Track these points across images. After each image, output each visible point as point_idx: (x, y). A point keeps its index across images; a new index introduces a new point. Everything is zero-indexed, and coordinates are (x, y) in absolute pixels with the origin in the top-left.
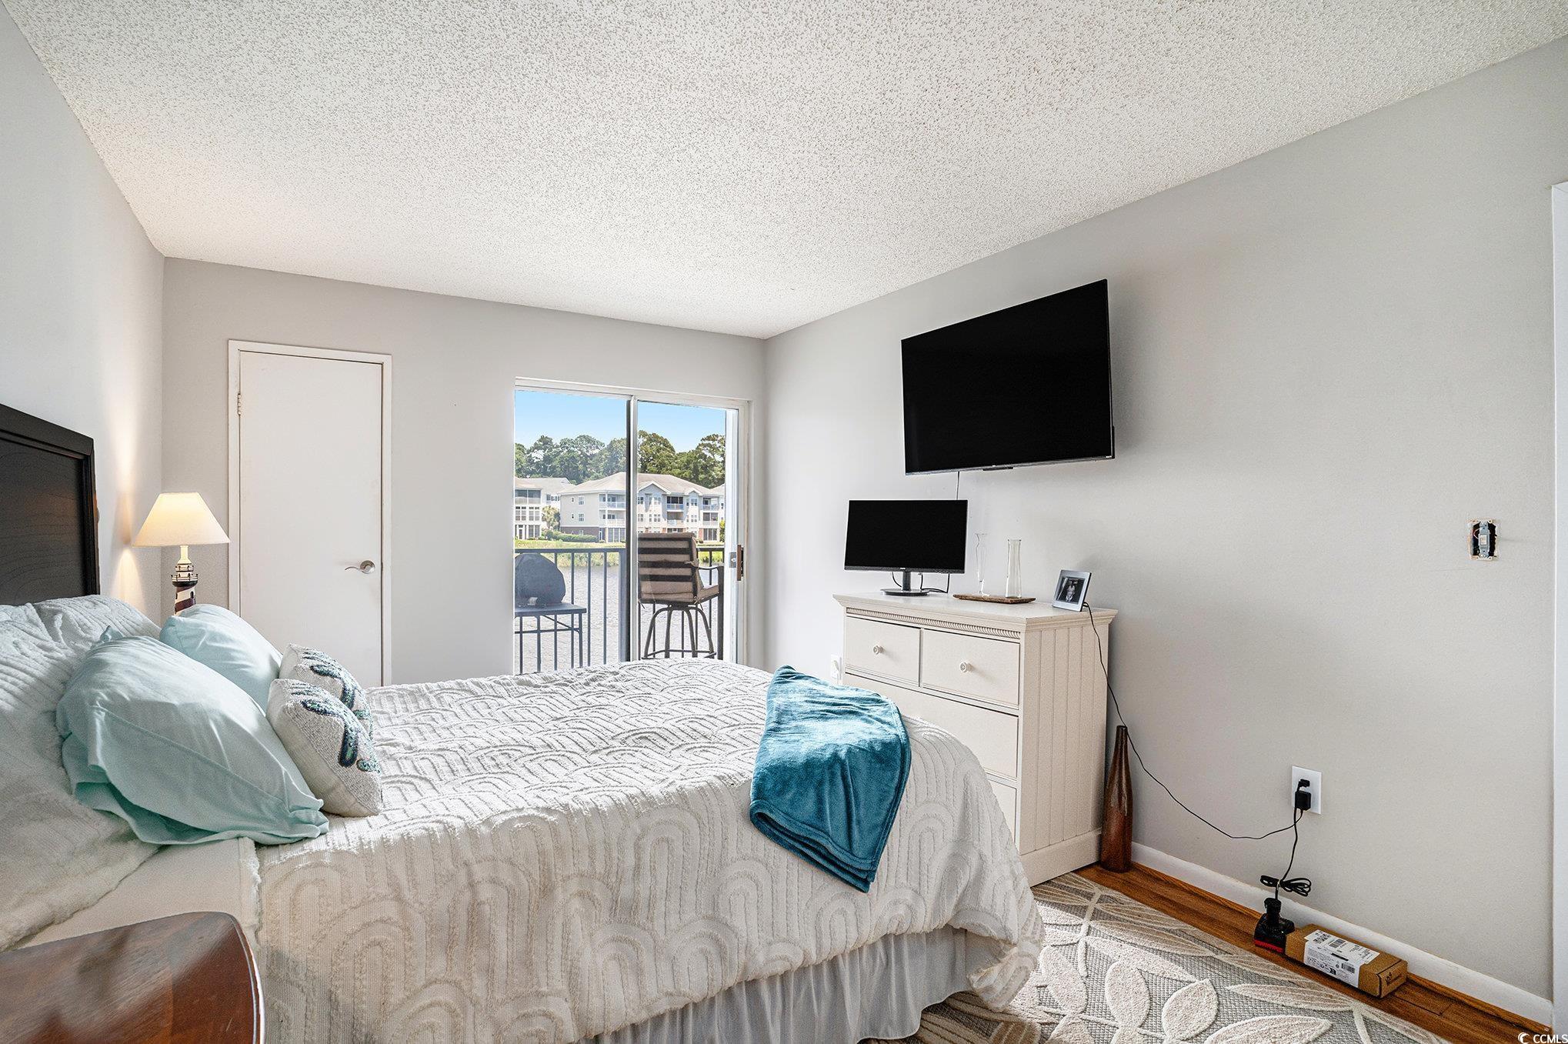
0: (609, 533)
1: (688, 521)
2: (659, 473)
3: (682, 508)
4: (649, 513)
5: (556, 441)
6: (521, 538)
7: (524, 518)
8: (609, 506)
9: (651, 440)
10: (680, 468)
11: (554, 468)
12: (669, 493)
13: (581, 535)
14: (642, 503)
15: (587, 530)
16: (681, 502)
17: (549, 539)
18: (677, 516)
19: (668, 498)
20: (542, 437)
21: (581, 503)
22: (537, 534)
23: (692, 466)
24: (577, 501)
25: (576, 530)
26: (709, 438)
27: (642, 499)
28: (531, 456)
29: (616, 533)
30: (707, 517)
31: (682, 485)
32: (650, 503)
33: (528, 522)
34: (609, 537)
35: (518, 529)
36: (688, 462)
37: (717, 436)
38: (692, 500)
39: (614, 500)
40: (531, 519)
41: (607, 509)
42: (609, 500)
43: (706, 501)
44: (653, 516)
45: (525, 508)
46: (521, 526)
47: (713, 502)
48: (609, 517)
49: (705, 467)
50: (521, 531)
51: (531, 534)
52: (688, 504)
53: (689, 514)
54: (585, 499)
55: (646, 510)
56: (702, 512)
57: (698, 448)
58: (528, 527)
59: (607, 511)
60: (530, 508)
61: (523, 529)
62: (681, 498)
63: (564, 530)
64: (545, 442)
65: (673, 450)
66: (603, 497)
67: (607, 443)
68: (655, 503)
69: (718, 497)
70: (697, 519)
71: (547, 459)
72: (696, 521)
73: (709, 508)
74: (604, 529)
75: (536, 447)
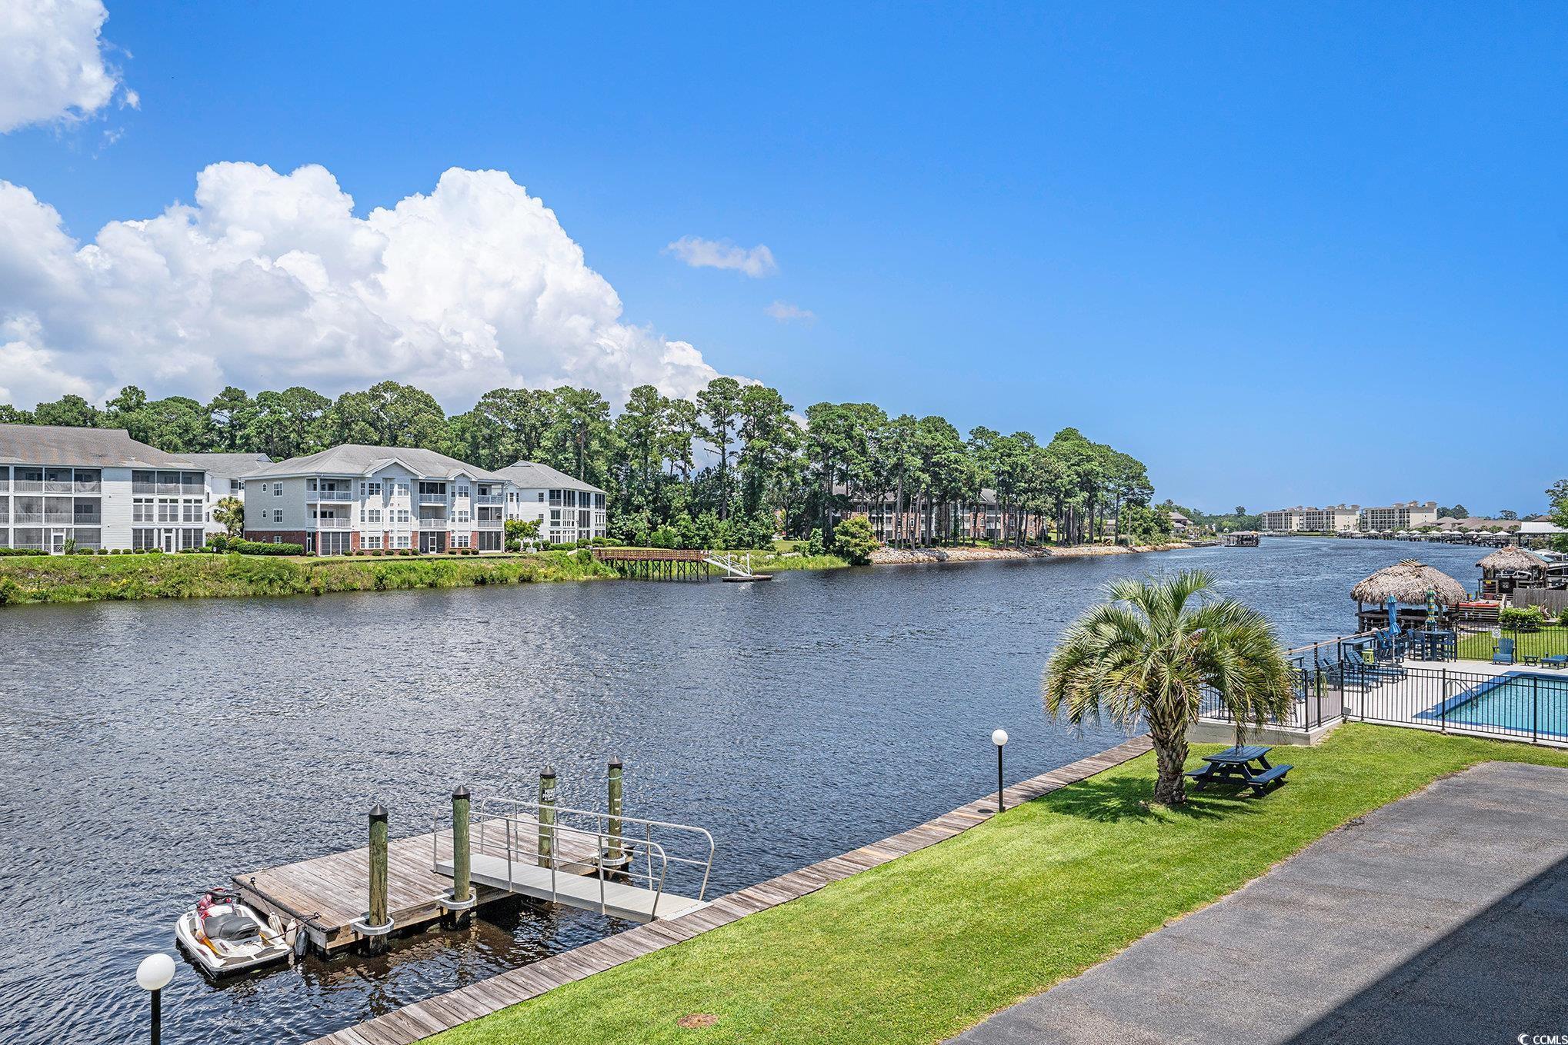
0: (323, 541)
1: (453, 520)
2: (417, 446)
3: (444, 500)
4: (389, 508)
5: (252, 396)
6: (168, 549)
7: (174, 518)
8: (323, 497)
9: (404, 396)
10: (451, 440)
11: (247, 438)
12: (421, 477)
13: (278, 545)
14: (378, 493)
15: (287, 536)
16: (443, 491)
17: (219, 552)
18: (437, 513)
19: (422, 484)
20: (228, 389)
21: (278, 493)
22: (198, 542)
23: (468, 435)
24: (271, 489)
25: (270, 536)
26: (494, 394)
27: (378, 486)
28: (208, 419)
29: (335, 541)
30: (484, 513)
31: (445, 464)
32: (392, 493)
33: (181, 524)
34: (323, 546)
35: (163, 535)
36: (464, 431)
37: (507, 391)
38: (461, 488)
39: (331, 488)
40: (187, 518)
41: (320, 502)
42: (323, 488)
43: (483, 489)
44: (396, 512)
45: (151, 501)
46: (169, 531)
47: (495, 491)
48: (323, 515)
49: (489, 439)
50: (168, 539)
51: (186, 543)
52: (453, 495)
53: (456, 509)
54: (285, 487)
55: (385, 505)
56: (477, 506)
57: (477, 409)
58: (180, 532)
59: (319, 507)
60: (161, 501)
61: (173, 535)
62: (443, 485)
63: (249, 535)
64: (232, 397)
65: (439, 412)
66: (312, 482)
67: (335, 399)
68: (400, 493)
69: (503, 484)
70: (469, 516)
71: (235, 425)
72: (466, 520)
73: (487, 501)
74: (314, 535)
75: (218, 405)
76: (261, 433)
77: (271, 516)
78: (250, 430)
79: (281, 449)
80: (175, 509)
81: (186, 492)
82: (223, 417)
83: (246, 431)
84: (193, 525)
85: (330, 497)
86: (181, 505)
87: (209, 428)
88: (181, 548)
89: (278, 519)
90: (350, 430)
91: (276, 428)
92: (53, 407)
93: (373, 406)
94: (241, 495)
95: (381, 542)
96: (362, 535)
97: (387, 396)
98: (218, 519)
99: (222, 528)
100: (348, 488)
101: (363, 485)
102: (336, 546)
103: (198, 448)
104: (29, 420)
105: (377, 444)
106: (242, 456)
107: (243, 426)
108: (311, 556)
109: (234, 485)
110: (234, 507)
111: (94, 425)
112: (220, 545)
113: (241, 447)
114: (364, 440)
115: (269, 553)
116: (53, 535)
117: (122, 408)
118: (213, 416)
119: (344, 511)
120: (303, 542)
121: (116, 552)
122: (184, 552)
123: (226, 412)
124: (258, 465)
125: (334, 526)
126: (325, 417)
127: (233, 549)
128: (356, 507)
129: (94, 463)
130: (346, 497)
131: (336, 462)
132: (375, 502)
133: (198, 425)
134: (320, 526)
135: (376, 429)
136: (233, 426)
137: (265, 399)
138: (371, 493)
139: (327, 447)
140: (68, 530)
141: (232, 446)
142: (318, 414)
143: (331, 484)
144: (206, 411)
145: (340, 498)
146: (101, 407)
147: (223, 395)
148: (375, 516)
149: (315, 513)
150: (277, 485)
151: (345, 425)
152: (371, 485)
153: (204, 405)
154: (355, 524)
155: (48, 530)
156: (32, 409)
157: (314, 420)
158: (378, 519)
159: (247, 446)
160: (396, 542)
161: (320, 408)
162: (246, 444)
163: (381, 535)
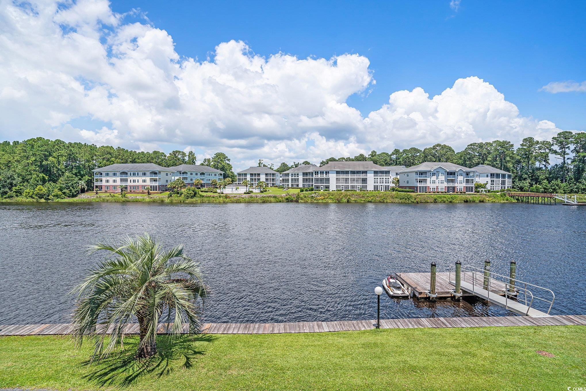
0: (419, 189)
1: (458, 183)
2: (446, 162)
3: (454, 177)
4: (438, 180)
5: (401, 151)
6: (381, 191)
7: (383, 182)
8: (420, 177)
9: (443, 147)
10: (457, 159)
11: (400, 162)
12: (448, 171)
13: (408, 190)
14: (435, 175)
15: (410, 187)
16: (454, 174)
17: (393, 191)
18: (453, 181)
19: (448, 173)
20: (395, 149)
21: (408, 176)
22: (388, 189)
23: (462, 158)
24: (406, 175)
25: (406, 187)
26: (471, 145)
27: (435, 173)
28: (391, 157)
29: (423, 189)
30: (467, 181)
31: (455, 167)
32: (439, 175)
33: (384, 184)
34: (419, 190)
35: (380, 187)
36: (461, 156)
37: (476, 143)
38: (460, 174)
39: (422, 174)
40: (386, 183)
41: (419, 178)
42: (419, 174)
43: (467, 174)
44: (440, 181)
45: (378, 178)
46: (381, 186)
47: (471, 174)
48: (420, 182)
49: (469, 159)
50: (381, 187)
51: (386, 189)
52: (458, 175)
53: (458, 180)
54: (409, 174)
55: (437, 179)
56: (465, 179)
57: (465, 150)
58: (384, 186)
60: (380, 178)
61: (383, 187)
62: (454, 173)
63: (400, 187)
64: (397, 151)
65: (453, 151)
66: (416, 173)
67: (423, 150)
68: (441, 175)
69: (474, 172)
70: (463, 182)
71: (397, 158)
72: (462, 183)
73: (469, 177)
74: (417, 187)
75: (393, 154)
76: (403, 160)
77: (406, 182)
78: (401, 160)
79: (408, 164)
80: (383, 180)
81: (385, 176)
82: (394, 157)
84: (387, 184)
86: (384, 179)
87: (391, 160)
89: (408, 183)
90: (427, 158)
91: (407, 159)
92: (357, 157)
93: (434, 151)
94: (398, 177)
95: (436, 189)
96: (430, 187)
97: (438, 148)
98: (393, 183)
99: (394, 185)
100: (426, 174)
101: (431, 173)
102: (423, 190)
103: (388, 165)
104: (353, 160)
105: (434, 162)
106: (399, 166)
107: (399, 159)
108: (416, 193)
109: (397, 174)
110: (397, 180)
111: (366, 161)
113: (398, 164)
114: (431, 161)
115: (405, 192)
116: (358, 186)
117: (371, 156)
119: (425, 181)
120: (414, 189)
121: (370, 191)
122: (385, 191)
123: (395, 155)
124: (402, 169)
125: (423, 185)
126: (420, 155)
127: (396, 190)
128: (428, 179)
129: (366, 170)
130: (426, 177)
131: (423, 167)
132: (434, 178)
133: (388, 159)
134: (419, 185)
135: (434, 157)
136: (397, 159)
137: (405, 151)
138: (433, 175)
139: (421, 163)
140: (361, 185)
141: (396, 164)
142: (418, 154)
143: (422, 173)
144: (390, 155)
145: (424, 177)
146: (367, 156)
147: (394, 151)
148: (434, 182)
149: (417, 181)
150: (407, 174)
151: (426, 157)
152: (433, 173)
154: (428, 184)
155: (356, 185)
156: (354, 158)
157: (417, 156)
158: (435, 183)
159: (400, 164)
160: (440, 189)
161: (419, 153)
162: (400, 163)
163: (436, 187)
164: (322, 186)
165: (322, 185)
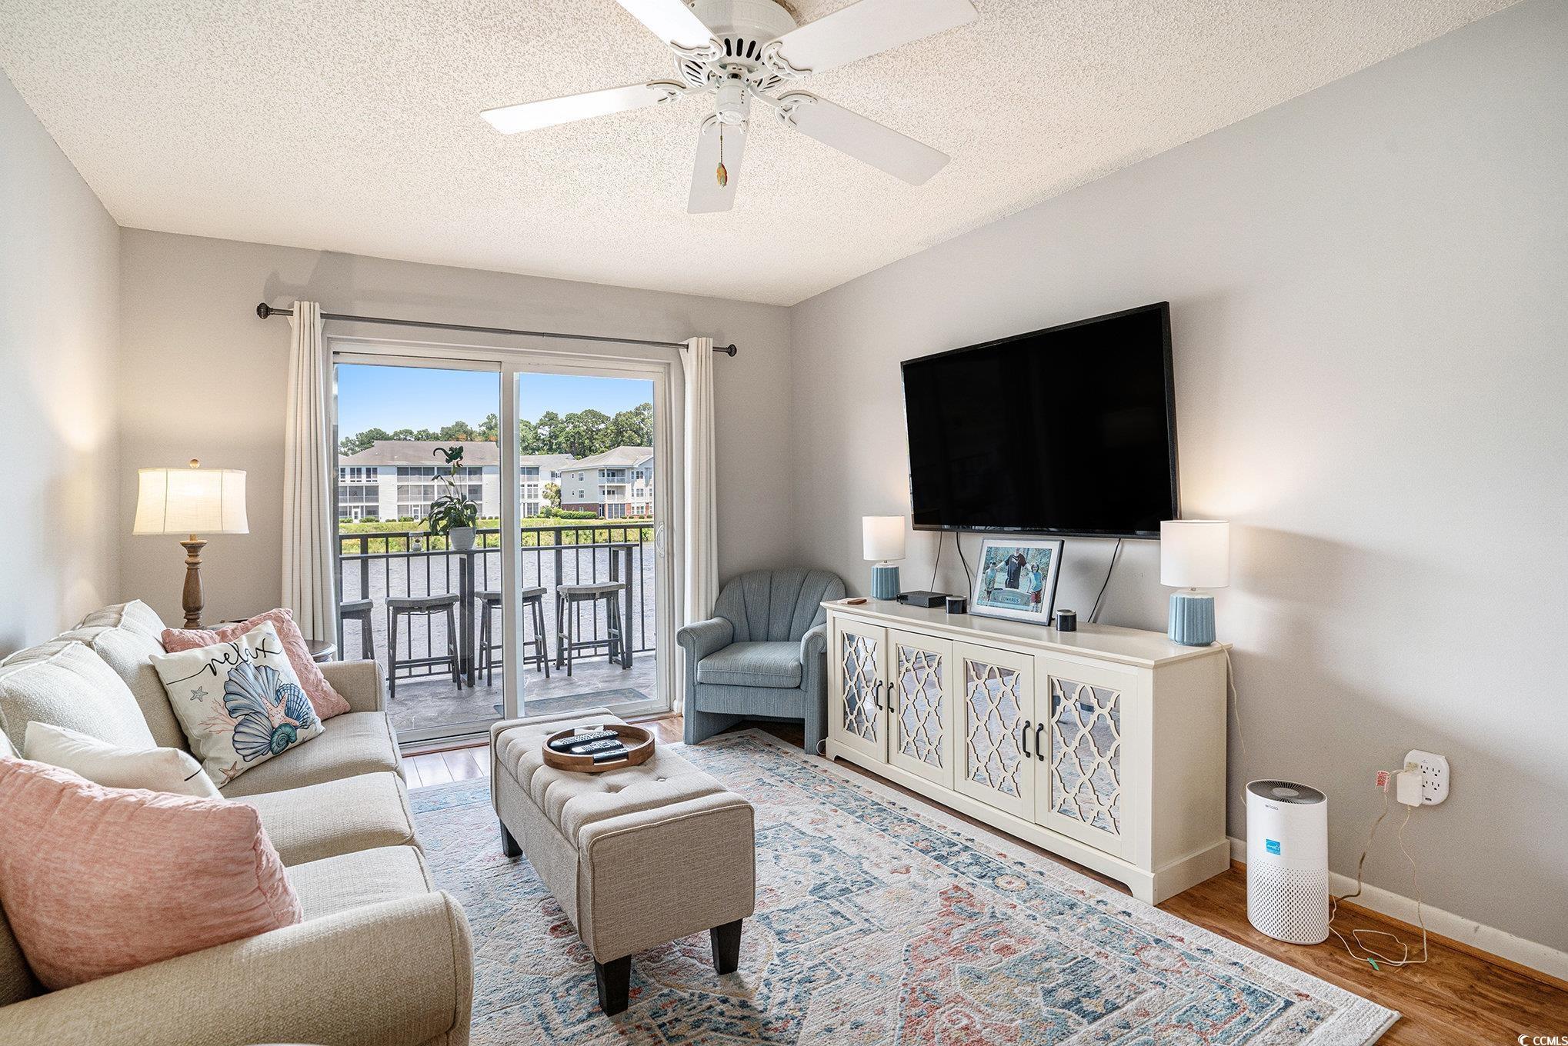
76: (568, 440)
77: (577, 494)
78: (561, 439)
80: (524, 491)
81: (528, 480)
82: (545, 431)
83: (559, 440)
84: (533, 501)
85: (613, 481)
86: (526, 488)
87: (537, 438)
88: (526, 516)
89: (581, 496)
90: (623, 436)
91: (577, 436)
92: (450, 429)
93: (636, 420)
94: (558, 482)
95: (644, 510)
96: (632, 505)
97: (646, 413)
98: (546, 497)
99: (547, 503)
100: (623, 475)
101: (633, 473)
102: (617, 513)
103: (531, 451)
104: (436, 438)
105: (639, 445)
106: (556, 455)
107: (557, 437)
108: (602, 519)
109: (553, 475)
110: (554, 489)
111: (471, 440)
112: (548, 514)
113: (555, 451)
114: (632, 443)
115: (576, 518)
117: (487, 428)
118: (539, 431)
119: (621, 490)
120: (598, 510)
121: (491, 518)
122: (529, 517)
123: (546, 428)
124: (565, 462)
125: (615, 500)
126: (607, 428)
127: (556, 515)
128: (628, 486)
129: (478, 464)
130: (622, 481)
131: (616, 458)
132: (640, 483)
133: (530, 436)
134: (607, 500)
135: (639, 435)
136: (551, 437)
137: (570, 418)
138: (638, 478)
139: (609, 448)
141: (551, 450)
142: (602, 426)
143: (613, 473)
144: (535, 428)
145: (618, 481)
146: (477, 429)
147: (545, 417)
148: (640, 493)
149: (604, 491)
150: (580, 474)
151: (619, 433)
152: (638, 473)
153: (534, 423)
154: (628, 498)
156: (438, 431)
157: (600, 430)
158: (642, 495)
159: (560, 450)
160: (635, 510)
161: (603, 422)
162: (558, 448)
163: (644, 505)
164: (356, 510)
165: (358, 507)
